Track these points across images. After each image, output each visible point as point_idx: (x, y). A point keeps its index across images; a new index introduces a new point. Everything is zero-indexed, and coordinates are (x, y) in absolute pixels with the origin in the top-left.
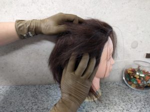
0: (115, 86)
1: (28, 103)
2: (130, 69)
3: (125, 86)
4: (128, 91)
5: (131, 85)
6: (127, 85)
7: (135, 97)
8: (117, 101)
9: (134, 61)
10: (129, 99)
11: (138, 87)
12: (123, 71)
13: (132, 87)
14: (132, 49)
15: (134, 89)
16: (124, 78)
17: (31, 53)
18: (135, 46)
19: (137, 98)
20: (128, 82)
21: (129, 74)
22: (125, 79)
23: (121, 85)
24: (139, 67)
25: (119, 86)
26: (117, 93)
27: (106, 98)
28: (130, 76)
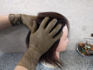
0: (72, 54)
2: (81, 43)
4: (80, 57)
5: (82, 53)
6: (79, 53)
7: (84, 61)
8: (73, 63)
9: (84, 39)
10: (81, 62)
11: (86, 54)
12: (77, 45)
13: (82, 55)
14: (83, 31)
15: (84, 56)
16: (77, 49)
18: (84, 29)
19: (86, 61)
20: (80, 51)
21: (81, 46)
23: (76, 53)
24: (87, 42)
25: (74, 54)
26: (73, 58)
27: (66, 61)
28: (81, 48)
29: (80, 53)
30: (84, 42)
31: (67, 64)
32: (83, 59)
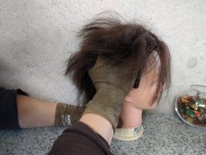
0: (165, 120)
1: (45, 139)
2: (186, 97)
3: (177, 120)
4: (182, 128)
5: (185, 119)
6: (180, 119)
7: (192, 136)
8: (166, 140)
9: (192, 86)
10: (183, 138)
11: (197, 122)
12: (175, 100)
13: (187, 122)
14: (189, 69)
15: (191, 124)
16: (176, 110)
17: (50, 72)
18: (192, 64)
19: (195, 137)
20: (182, 116)
21: (184, 103)
22: (179, 110)
23: (173, 118)
24: (198, 94)
25: (169, 119)
26: (166, 129)
27: (150, 136)
28: (185, 107)
29: (182, 119)
30: (193, 94)
31: (153, 141)
32: (188, 133)
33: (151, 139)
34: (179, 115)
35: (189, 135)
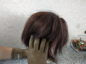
0: (67, 49)
2: (76, 40)
3: (72, 49)
4: (74, 53)
5: (76, 49)
7: (78, 56)
9: (78, 35)
10: (75, 57)
11: (80, 50)
12: (71, 41)
14: (77, 28)
15: (78, 51)
16: (72, 45)
18: (78, 26)
19: (80, 56)
21: (75, 42)
22: (73, 45)
24: (81, 39)
25: (69, 49)
26: (68, 53)
28: (76, 44)
29: (74, 49)
30: (78, 39)
32: (77, 54)
33: (62, 57)
34: (73, 47)
35: (77, 55)
